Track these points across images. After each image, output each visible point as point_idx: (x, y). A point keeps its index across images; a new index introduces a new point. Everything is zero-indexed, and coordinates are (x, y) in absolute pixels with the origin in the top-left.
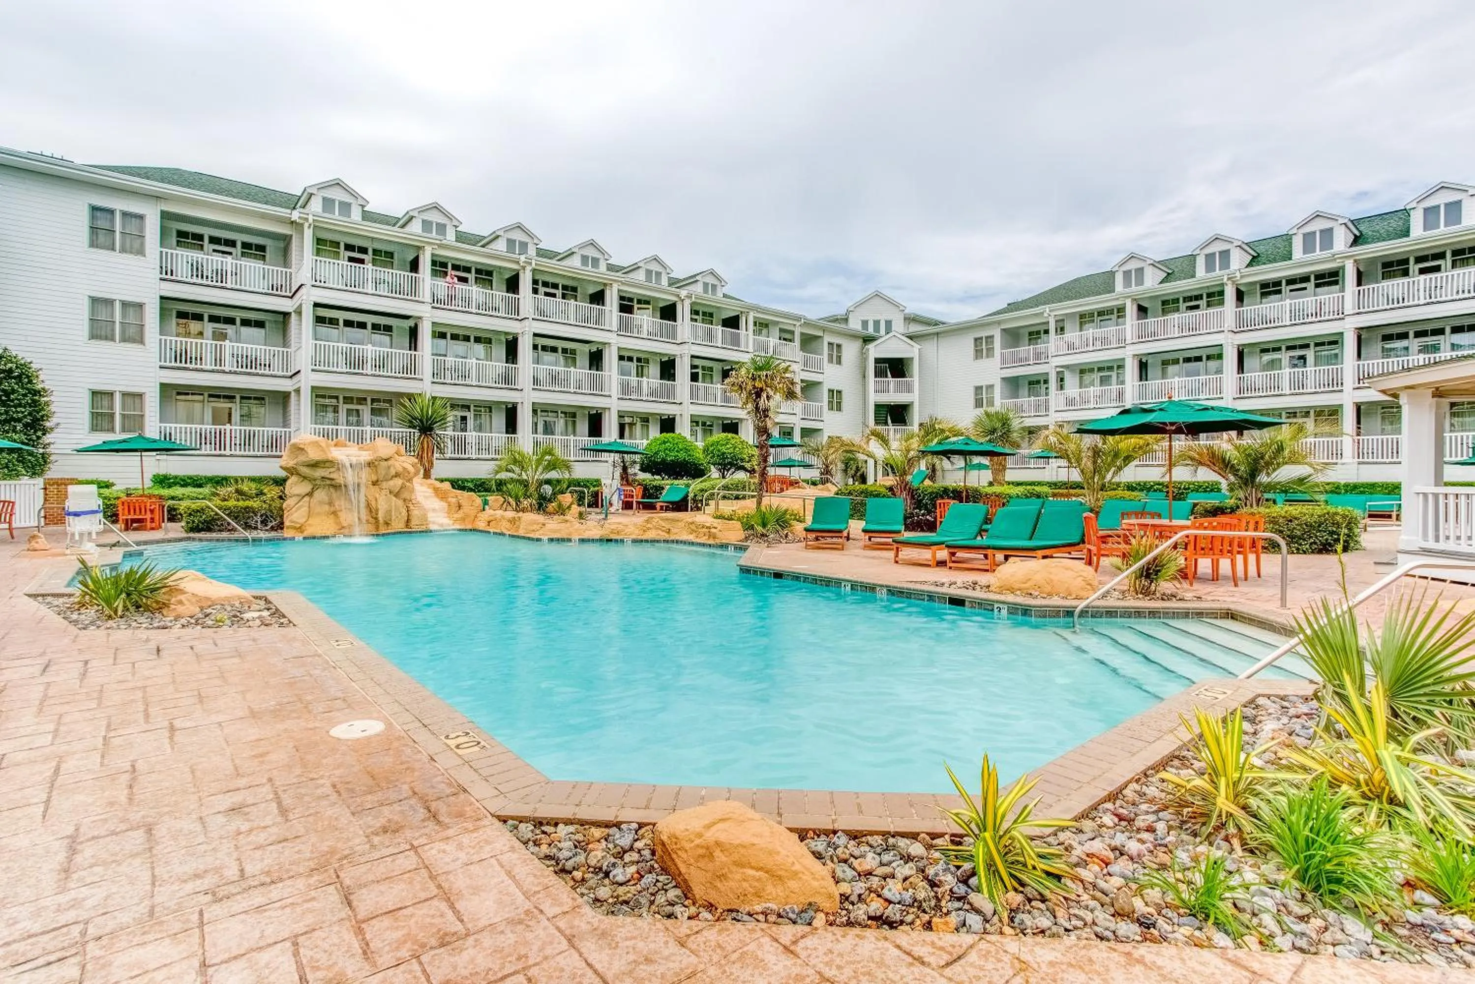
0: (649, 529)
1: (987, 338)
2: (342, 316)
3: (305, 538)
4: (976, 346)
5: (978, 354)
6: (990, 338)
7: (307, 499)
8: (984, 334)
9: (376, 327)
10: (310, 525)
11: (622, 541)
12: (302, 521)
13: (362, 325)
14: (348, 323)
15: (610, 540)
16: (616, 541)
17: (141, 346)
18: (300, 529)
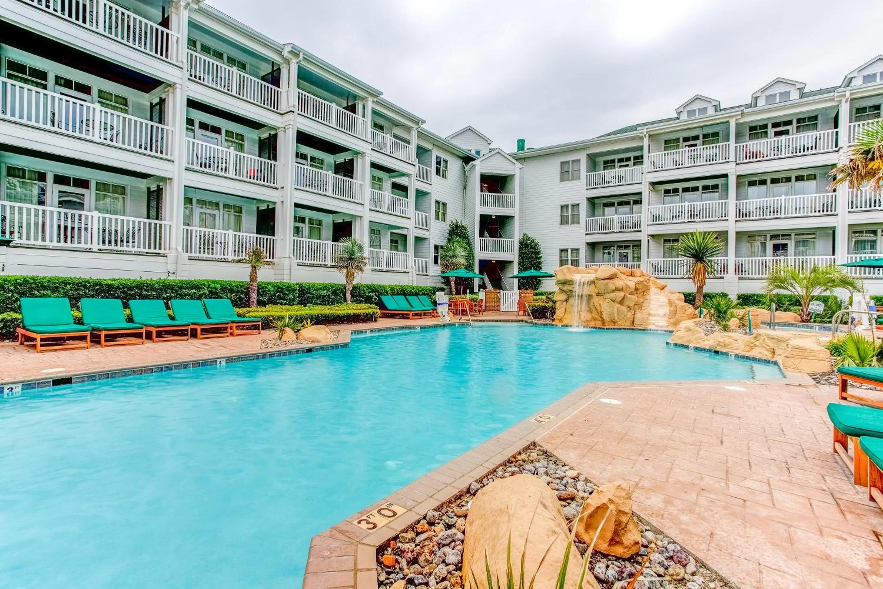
0: (756, 346)
2: (680, 186)
3: (562, 326)
7: (565, 303)
9: (705, 188)
10: (566, 319)
11: (726, 354)
12: (561, 315)
13: (695, 189)
14: (685, 190)
15: (716, 352)
16: (722, 353)
17: (578, 225)
18: (561, 320)
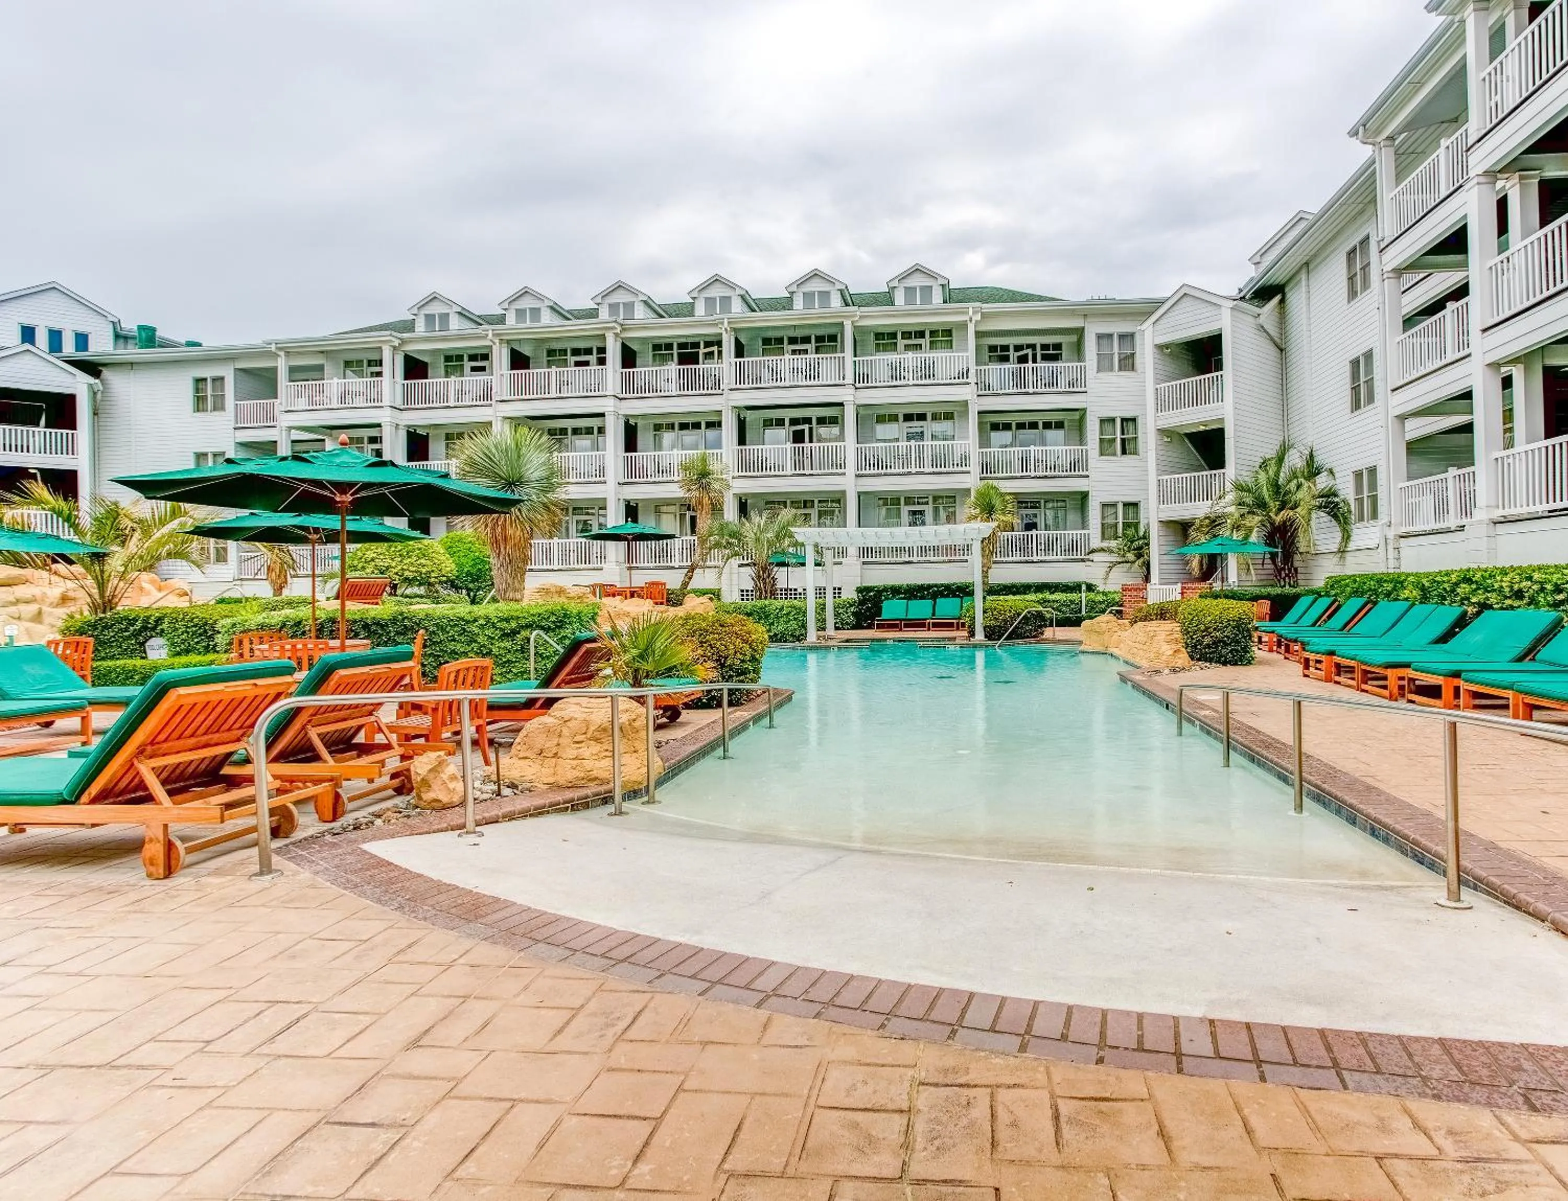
1: (214, 380)
4: (197, 390)
5: (200, 403)
6: (219, 381)
8: (208, 372)
